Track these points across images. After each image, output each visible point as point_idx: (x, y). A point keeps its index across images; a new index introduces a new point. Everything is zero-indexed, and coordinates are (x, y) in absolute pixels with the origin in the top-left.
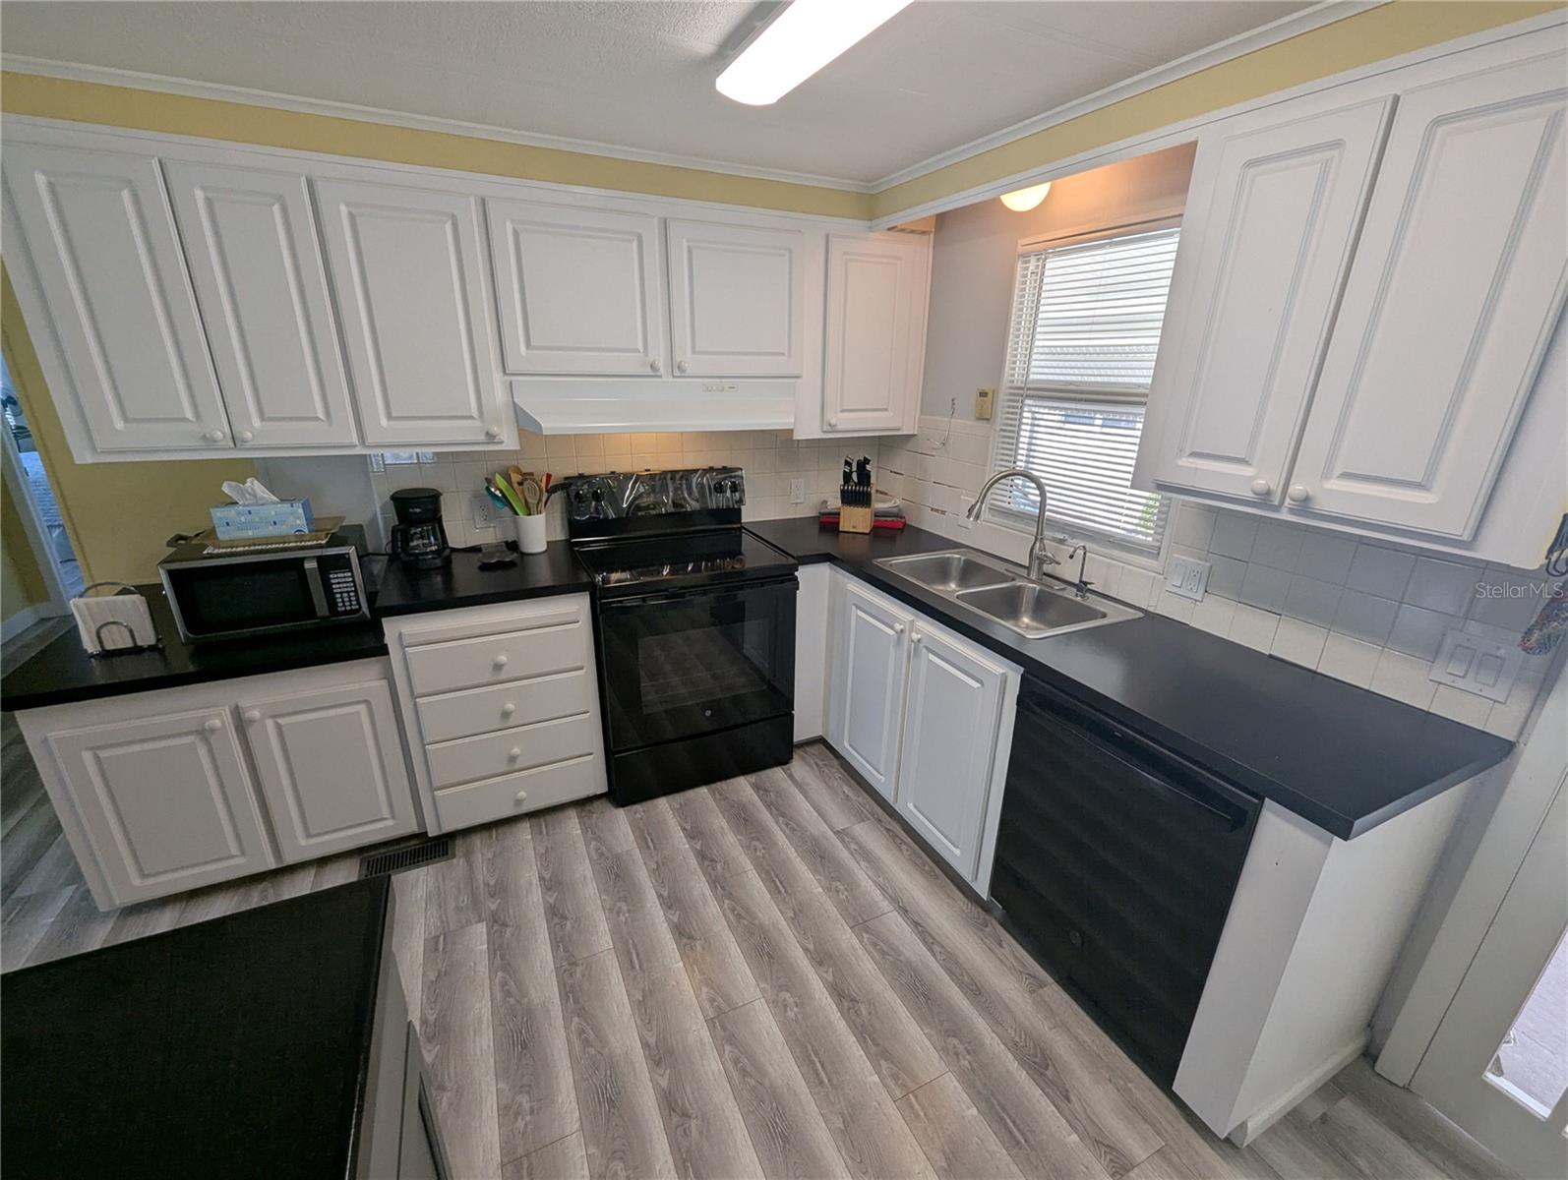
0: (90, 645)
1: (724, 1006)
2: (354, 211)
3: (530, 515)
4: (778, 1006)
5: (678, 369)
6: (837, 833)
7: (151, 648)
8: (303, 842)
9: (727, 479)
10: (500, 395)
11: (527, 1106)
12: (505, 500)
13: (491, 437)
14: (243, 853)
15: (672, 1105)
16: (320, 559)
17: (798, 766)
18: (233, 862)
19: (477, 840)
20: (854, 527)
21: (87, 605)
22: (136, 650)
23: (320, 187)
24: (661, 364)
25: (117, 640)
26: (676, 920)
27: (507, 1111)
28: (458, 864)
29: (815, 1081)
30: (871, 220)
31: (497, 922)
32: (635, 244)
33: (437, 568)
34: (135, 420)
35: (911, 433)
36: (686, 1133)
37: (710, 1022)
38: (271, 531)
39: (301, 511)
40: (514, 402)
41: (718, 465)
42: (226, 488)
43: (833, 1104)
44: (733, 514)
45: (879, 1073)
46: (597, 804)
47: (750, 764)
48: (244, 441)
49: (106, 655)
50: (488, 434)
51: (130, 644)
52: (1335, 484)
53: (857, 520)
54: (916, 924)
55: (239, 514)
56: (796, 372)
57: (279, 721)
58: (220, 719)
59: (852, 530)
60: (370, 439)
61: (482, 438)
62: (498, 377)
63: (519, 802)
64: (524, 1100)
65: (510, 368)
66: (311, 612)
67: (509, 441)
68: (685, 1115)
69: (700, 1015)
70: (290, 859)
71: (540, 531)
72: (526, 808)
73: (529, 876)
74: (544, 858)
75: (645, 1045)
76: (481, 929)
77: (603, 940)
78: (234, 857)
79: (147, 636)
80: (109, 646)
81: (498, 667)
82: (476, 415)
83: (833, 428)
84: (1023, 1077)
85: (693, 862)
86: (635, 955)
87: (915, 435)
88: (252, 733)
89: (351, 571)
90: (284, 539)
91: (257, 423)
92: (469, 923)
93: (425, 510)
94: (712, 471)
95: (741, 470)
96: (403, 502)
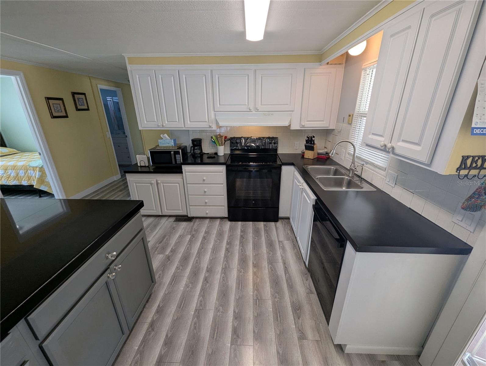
0: (139, 165)
1: (227, 267)
2: (186, 76)
3: (220, 146)
4: (239, 271)
5: (257, 110)
6: (279, 241)
7: (147, 166)
8: (166, 211)
9: (274, 140)
10: (213, 116)
11: (181, 268)
12: (214, 142)
13: (210, 127)
14: (156, 210)
15: (206, 280)
16: (174, 152)
17: (279, 224)
18: (154, 211)
19: (197, 220)
20: (308, 157)
21: (139, 156)
22: (145, 166)
23: (180, 71)
24: (251, 108)
25: (143, 164)
26: (227, 247)
27: (177, 268)
28: (192, 223)
29: (238, 288)
30: (320, 62)
31: (193, 236)
32: (247, 77)
33: (199, 157)
34: (148, 121)
35: (333, 128)
36: (206, 285)
37: (223, 269)
38: (167, 145)
39: (173, 141)
40: (216, 118)
41: (271, 136)
42: (161, 136)
43: (239, 294)
44: (276, 150)
45: (253, 293)
46: (225, 220)
47: (266, 219)
48: (164, 126)
49: (141, 167)
50: (209, 126)
51: (144, 165)
52: (401, 144)
53: (309, 155)
54: (286, 267)
55: (163, 141)
56: (293, 110)
57: (164, 184)
58: (154, 181)
59: (308, 158)
60: (186, 127)
61: (208, 127)
62: (213, 112)
63: (207, 214)
64: (181, 267)
65: (215, 110)
66: (171, 163)
67: (214, 128)
68: (207, 282)
69: (221, 266)
70: (164, 214)
71: (223, 151)
72: (209, 215)
73: (204, 229)
74: (208, 227)
75: (207, 267)
76: (190, 236)
77: (210, 246)
78: (154, 210)
79: (147, 165)
80: (141, 165)
81: (204, 180)
82: (207, 121)
83: (303, 126)
84: (290, 309)
85: (239, 237)
86: (215, 250)
87: (335, 129)
88: (159, 185)
89: (180, 155)
90: (170, 147)
91: (166, 122)
92: (188, 235)
93: (197, 143)
94: (269, 138)
95: (278, 138)
96: (193, 141)
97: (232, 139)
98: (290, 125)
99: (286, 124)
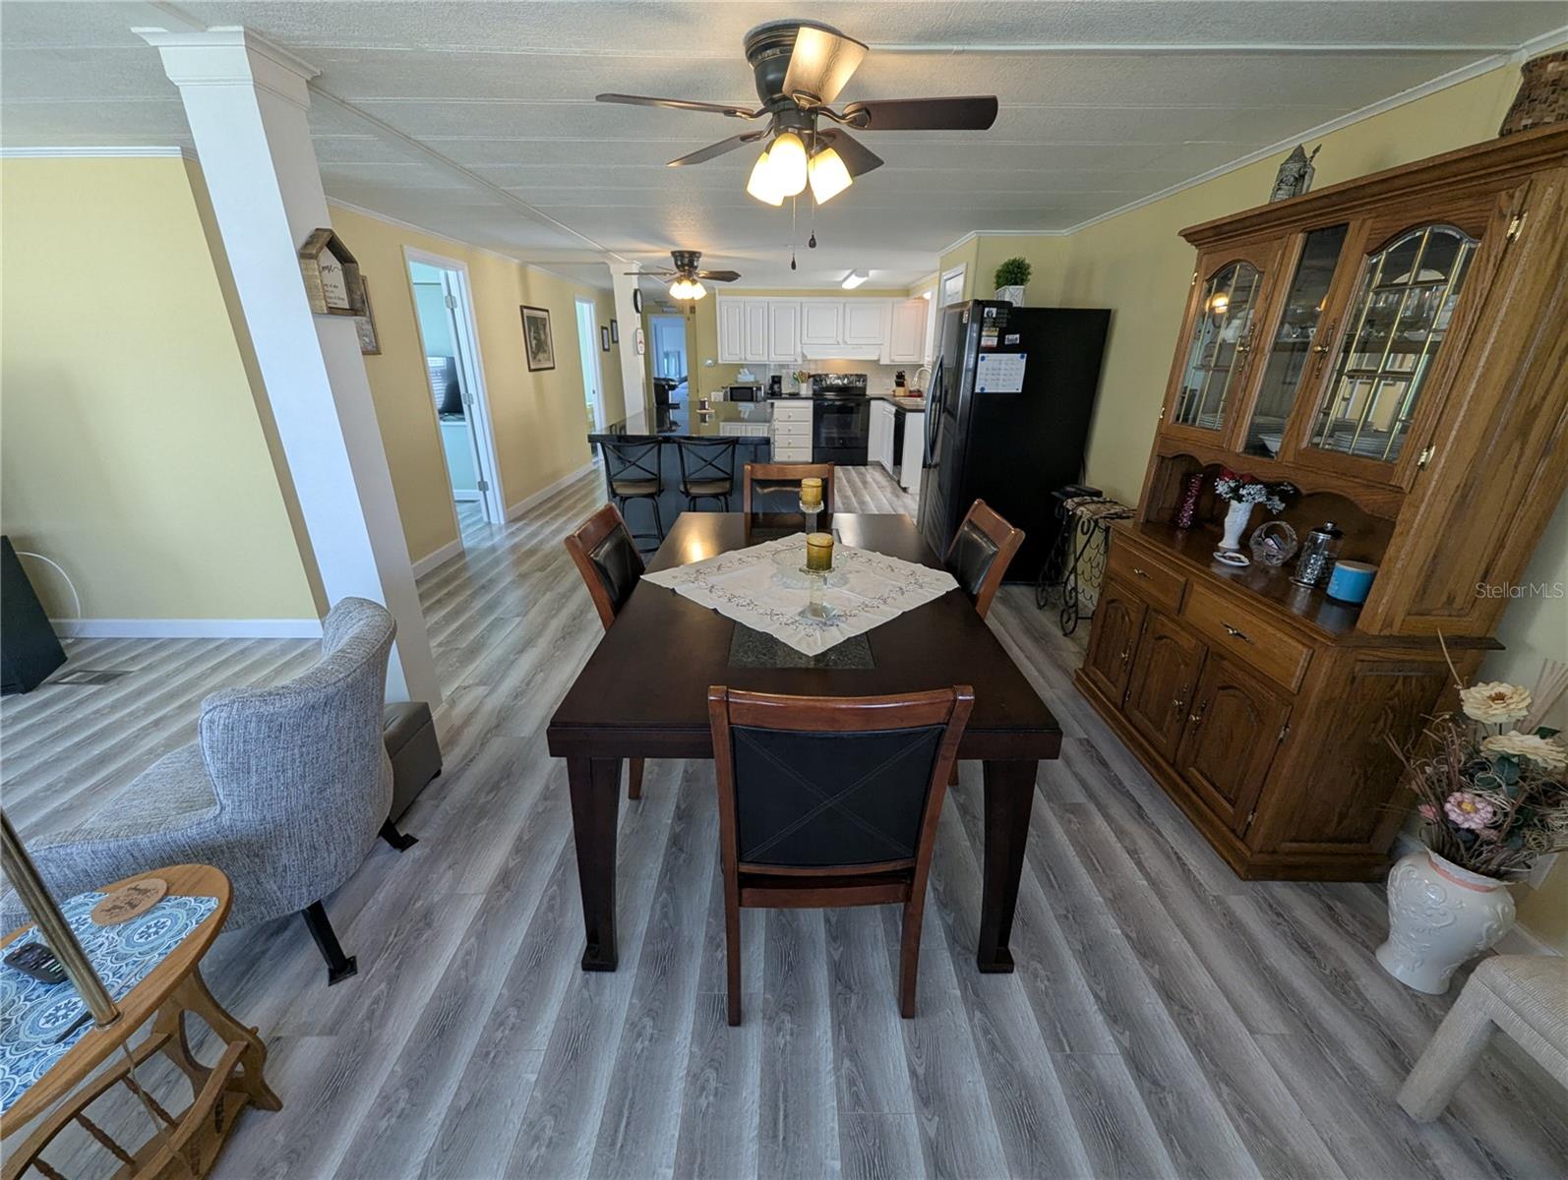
2: (775, 308)
3: (804, 383)
5: (845, 343)
9: (862, 377)
10: (799, 350)
12: (797, 379)
13: (796, 360)
17: (868, 467)
20: (899, 394)
23: (770, 303)
24: (840, 341)
30: (908, 298)
34: (730, 354)
38: (748, 380)
39: (754, 377)
40: (802, 350)
41: (859, 373)
42: (742, 370)
44: (864, 388)
47: (854, 464)
48: (746, 359)
50: (793, 360)
53: (900, 391)
55: (744, 376)
56: (882, 342)
60: (768, 361)
61: (792, 362)
62: (799, 344)
63: (789, 457)
65: (802, 340)
67: (800, 362)
71: (806, 387)
81: (789, 417)
83: (893, 361)
89: (762, 389)
90: (750, 382)
91: (749, 355)
93: (776, 380)
94: (857, 375)
95: (865, 376)
96: (773, 377)
97: (814, 376)
98: (879, 360)
99: (876, 358)
